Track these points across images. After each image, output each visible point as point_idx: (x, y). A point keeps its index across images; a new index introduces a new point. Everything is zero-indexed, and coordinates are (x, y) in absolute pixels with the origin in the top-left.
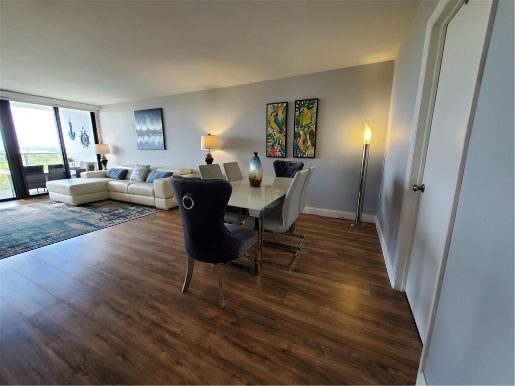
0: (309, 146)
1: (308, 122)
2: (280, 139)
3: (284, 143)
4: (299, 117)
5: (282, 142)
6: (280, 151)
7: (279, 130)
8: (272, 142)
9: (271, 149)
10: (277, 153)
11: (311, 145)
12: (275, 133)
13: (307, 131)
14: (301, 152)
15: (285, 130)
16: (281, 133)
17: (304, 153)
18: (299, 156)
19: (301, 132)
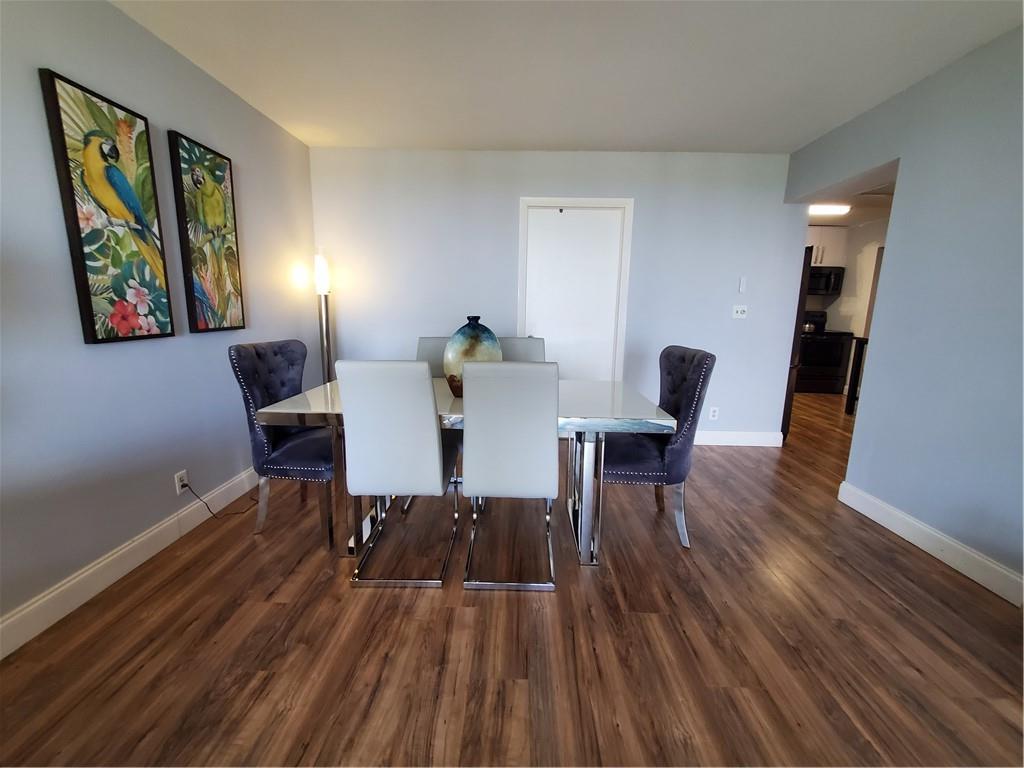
0: (229, 294)
1: (219, 221)
2: (144, 262)
3: (160, 282)
4: (195, 197)
5: (154, 277)
6: (151, 312)
7: (133, 224)
8: (112, 271)
9: (112, 302)
10: (142, 321)
11: (233, 290)
12: (120, 231)
13: (220, 248)
14: (214, 313)
15: (155, 229)
16: (144, 238)
17: (223, 317)
18: (211, 326)
19: (207, 249)
